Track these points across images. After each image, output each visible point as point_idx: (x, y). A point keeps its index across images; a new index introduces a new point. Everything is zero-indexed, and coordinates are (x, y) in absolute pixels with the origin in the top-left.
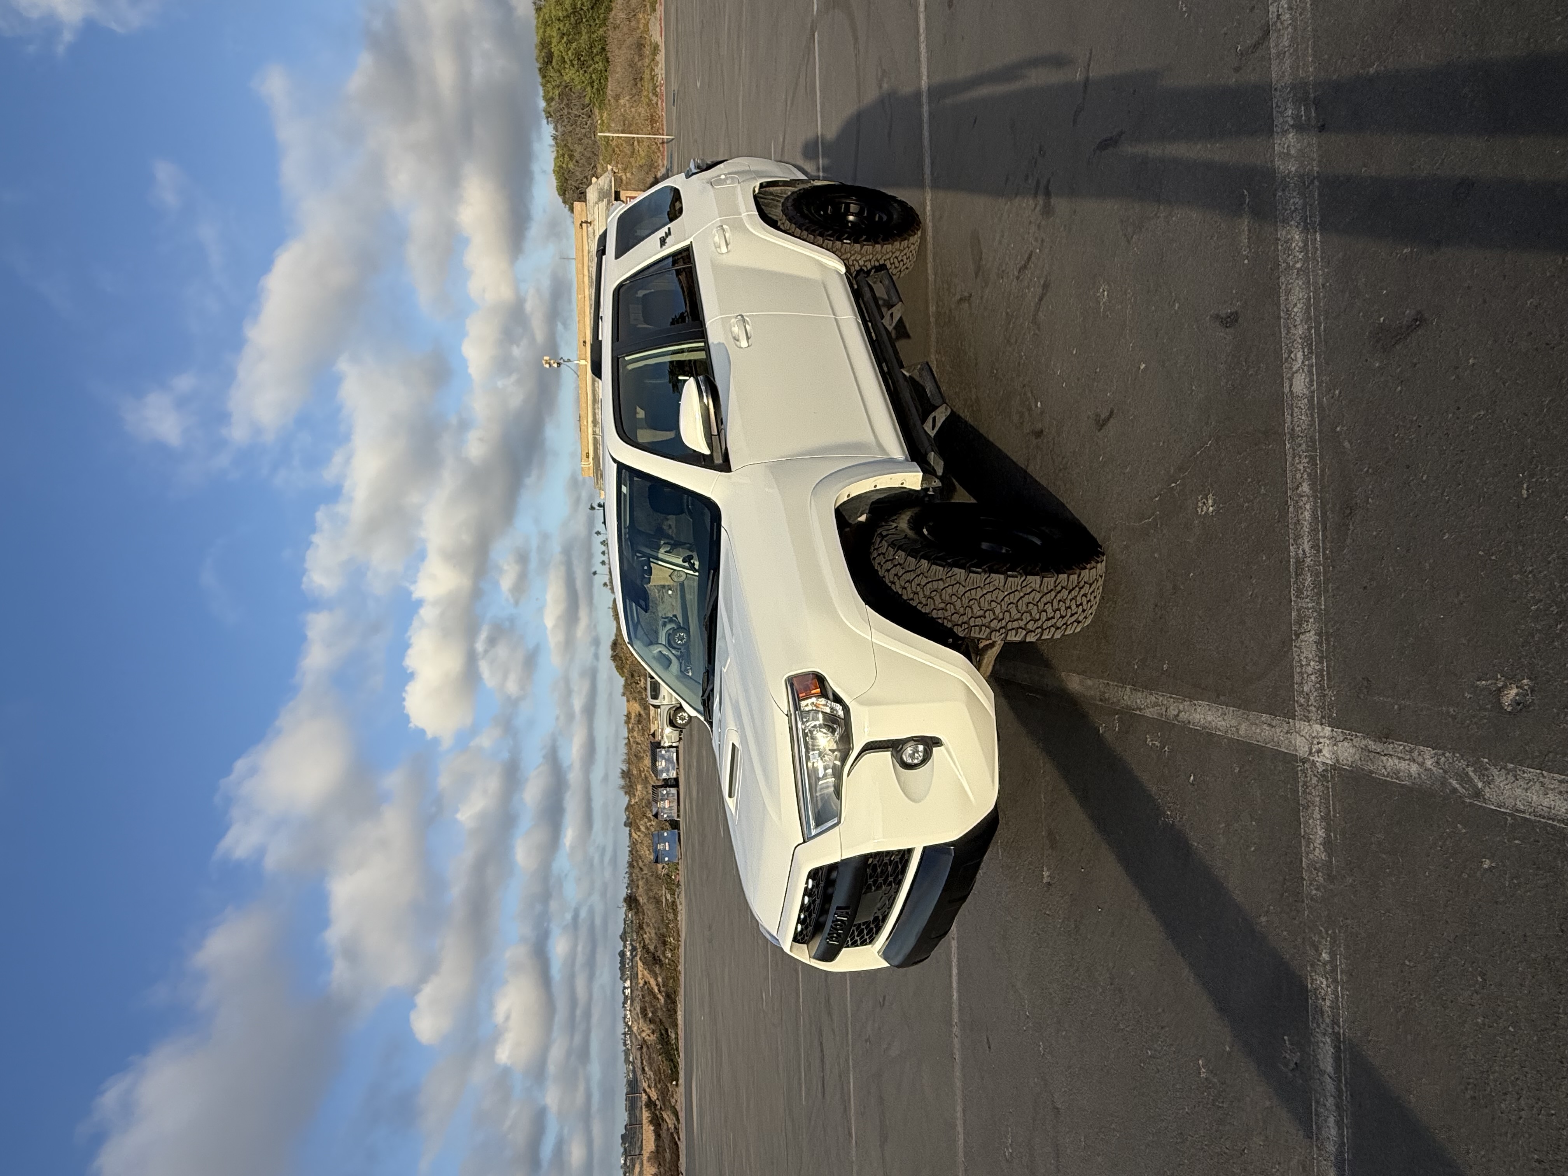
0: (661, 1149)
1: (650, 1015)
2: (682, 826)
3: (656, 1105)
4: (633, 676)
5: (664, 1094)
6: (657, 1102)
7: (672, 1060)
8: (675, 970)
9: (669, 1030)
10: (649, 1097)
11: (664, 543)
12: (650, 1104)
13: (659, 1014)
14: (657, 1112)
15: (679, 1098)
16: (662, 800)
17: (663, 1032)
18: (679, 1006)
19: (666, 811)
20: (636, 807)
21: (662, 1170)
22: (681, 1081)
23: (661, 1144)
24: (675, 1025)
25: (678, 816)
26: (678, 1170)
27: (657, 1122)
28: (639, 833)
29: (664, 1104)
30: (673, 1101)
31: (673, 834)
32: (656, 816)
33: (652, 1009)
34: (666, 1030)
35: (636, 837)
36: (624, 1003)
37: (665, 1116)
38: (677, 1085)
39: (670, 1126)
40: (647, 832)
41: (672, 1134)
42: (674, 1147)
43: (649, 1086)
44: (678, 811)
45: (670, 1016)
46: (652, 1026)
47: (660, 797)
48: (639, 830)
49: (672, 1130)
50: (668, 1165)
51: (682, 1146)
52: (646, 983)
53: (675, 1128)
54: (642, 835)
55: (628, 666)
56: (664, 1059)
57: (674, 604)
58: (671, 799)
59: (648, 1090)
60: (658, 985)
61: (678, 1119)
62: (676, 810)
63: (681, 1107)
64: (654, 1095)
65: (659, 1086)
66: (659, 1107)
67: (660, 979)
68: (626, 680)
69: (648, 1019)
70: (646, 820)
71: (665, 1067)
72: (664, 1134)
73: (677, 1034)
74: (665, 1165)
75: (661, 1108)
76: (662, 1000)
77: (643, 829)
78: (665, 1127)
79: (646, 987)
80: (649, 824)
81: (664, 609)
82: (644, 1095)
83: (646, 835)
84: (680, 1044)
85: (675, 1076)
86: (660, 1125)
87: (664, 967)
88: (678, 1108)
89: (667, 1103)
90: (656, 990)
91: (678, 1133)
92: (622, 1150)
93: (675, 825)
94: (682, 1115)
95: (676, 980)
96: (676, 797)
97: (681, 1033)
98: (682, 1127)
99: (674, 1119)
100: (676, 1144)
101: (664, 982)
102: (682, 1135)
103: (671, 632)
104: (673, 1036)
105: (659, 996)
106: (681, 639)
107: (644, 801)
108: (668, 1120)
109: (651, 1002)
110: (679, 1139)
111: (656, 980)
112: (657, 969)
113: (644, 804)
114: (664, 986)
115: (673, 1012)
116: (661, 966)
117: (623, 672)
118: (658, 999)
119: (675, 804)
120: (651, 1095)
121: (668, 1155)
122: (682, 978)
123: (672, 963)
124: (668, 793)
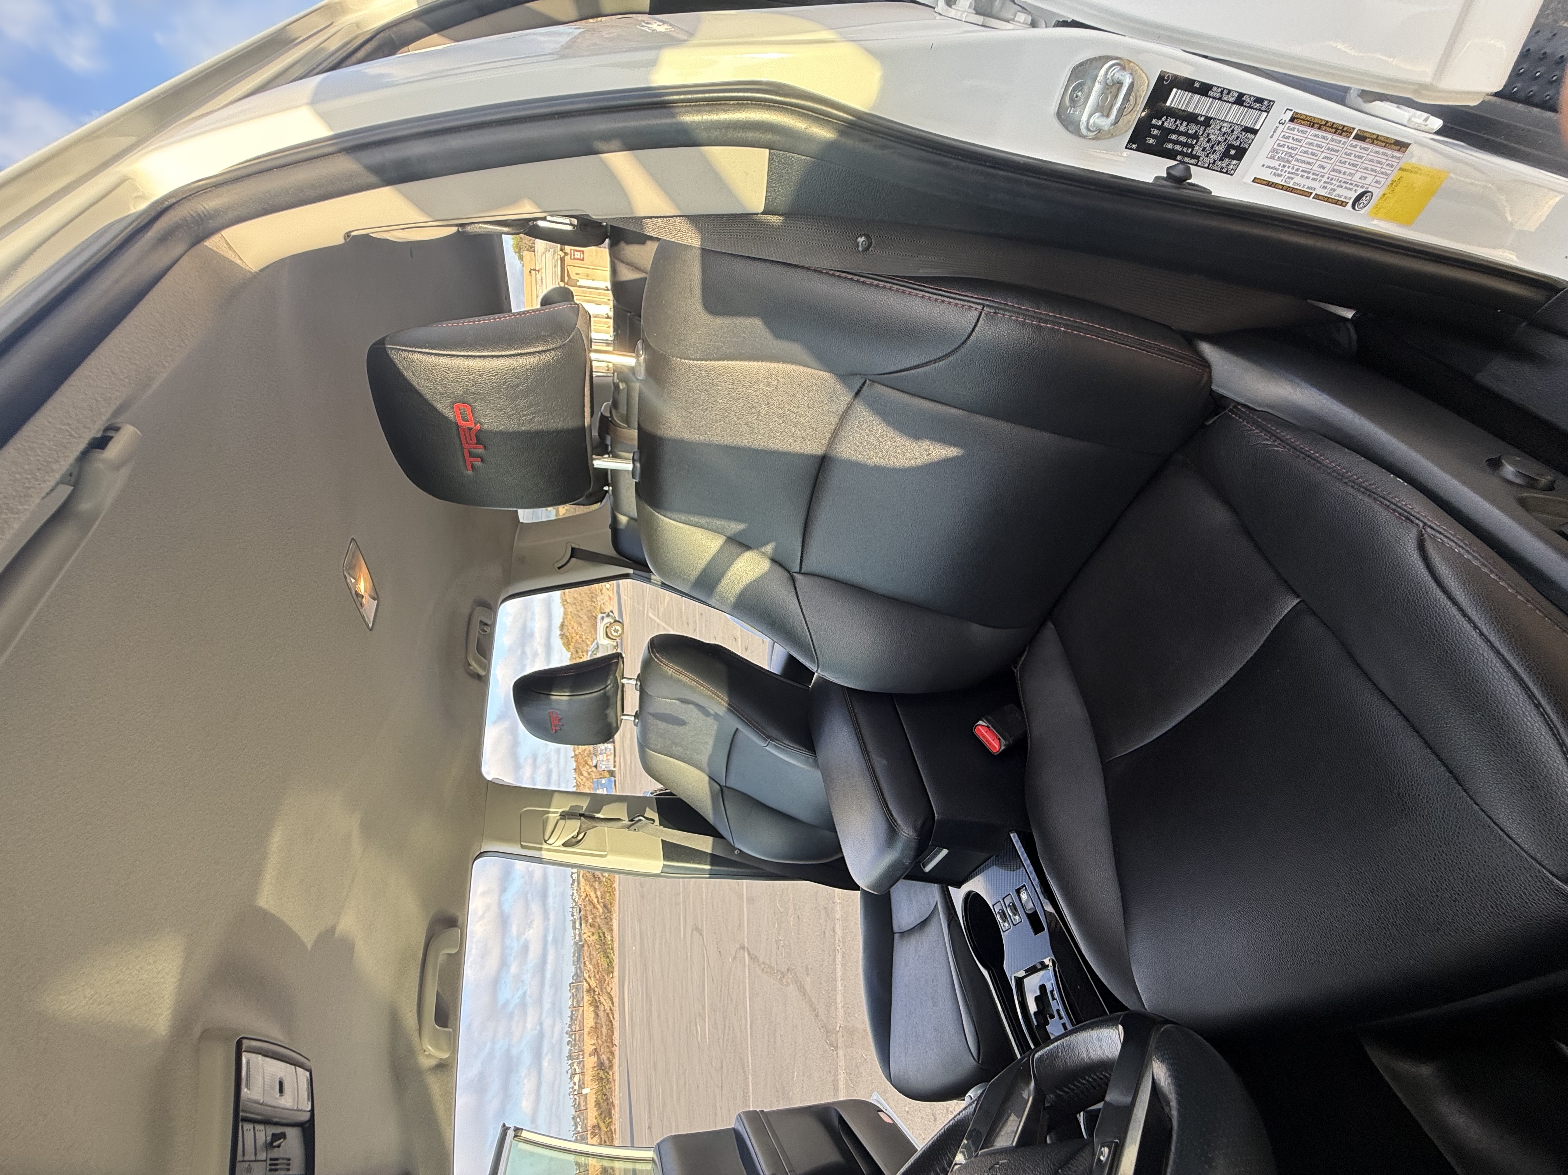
0: (599, 1026)
1: (591, 921)
2: (617, 775)
3: (595, 991)
4: (577, 652)
5: (601, 981)
6: (596, 989)
7: (608, 957)
8: (611, 886)
9: (606, 933)
10: (589, 985)
11: (564, 816)
12: (590, 990)
13: (598, 920)
14: (596, 997)
15: (614, 986)
16: (601, 754)
17: (601, 935)
18: (614, 915)
19: (604, 763)
20: (580, 756)
21: (600, 1041)
22: (616, 974)
23: (599, 1021)
24: (611, 930)
25: (615, 767)
26: (612, 1043)
27: (595, 1004)
28: (582, 777)
29: (602, 991)
30: (609, 989)
31: (610, 781)
32: (596, 766)
33: (592, 916)
34: (604, 934)
35: (579, 780)
36: (572, 884)
37: (602, 1000)
38: (612, 977)
39: (606, 1008)
40: (588, 776)
41: (608, 1014)
42: (610, 1024)
43: (589, 977)
44: (615, 762)
45: (607, 923)
46: (592, 930)
47: (599, 752)
48: (582, 775)
49: (608, 1011)
50: (604, 1038)
51: (616, 1024)
52: (587, 895)
53: (611, 1009)
54: (584, 779)
55: (573, 644)
56: (602, 956)
57: (611, 595)
58: (608, 753)
59: (588, 980)
60: (597, 897)
61: (613, 1003)
62: (613, 761)
63: (615, 993)
64: (593, 983)
65: (597, 977)
66: (597, 993)
67: (599, 893)
68: (572, 654)
69: (588, 924)
70: (588, 767)
71: (604, 962)
72: (601, 1014)
73: (612, 937)
74: (602, 1038)
75: (599, 994)
76: (601, 910)
77: (585, 774)
78: (603, 1009)
79: (587, 899)
80: (590, 770)
81: (603, 599)
82: (585, 983)
83: (587, 779)
84: (615, 945)
85: (610, 970)
86: (598, 1007)
87: (602, 884)
88: (613, 994)
89: (604, 990)
90: (595, 901)
91: (613, 1014)
92: (570, 994)
93: (612, 773)
94: (616, 1000)
95: (612, 894)
96: (612, 751)
97: (616, 937)
98: (616, 1008)
99: (610, 1002)
100: (611, 1022)
101: (602, 895)
102: (617, 1016)
103: (608, 625)
104: (609, 938)
105: (598, 906)
106: (616, 631)
107: (586, 752)
108: (605, 1003)
109: (591, 911)
110: (613, 1018)
111: (595, 893)
112: (596, 885)
113: (586, 754)
114: (602, 898)
115: (609, 920)
116: (600, 883)
117: (569, 648)
118: (597, 908)
119: (611, 758)
120: (591, 984)
121: (604, 1030)
122: (617, 893)
123: (609, 881)
124: (606, 749)
